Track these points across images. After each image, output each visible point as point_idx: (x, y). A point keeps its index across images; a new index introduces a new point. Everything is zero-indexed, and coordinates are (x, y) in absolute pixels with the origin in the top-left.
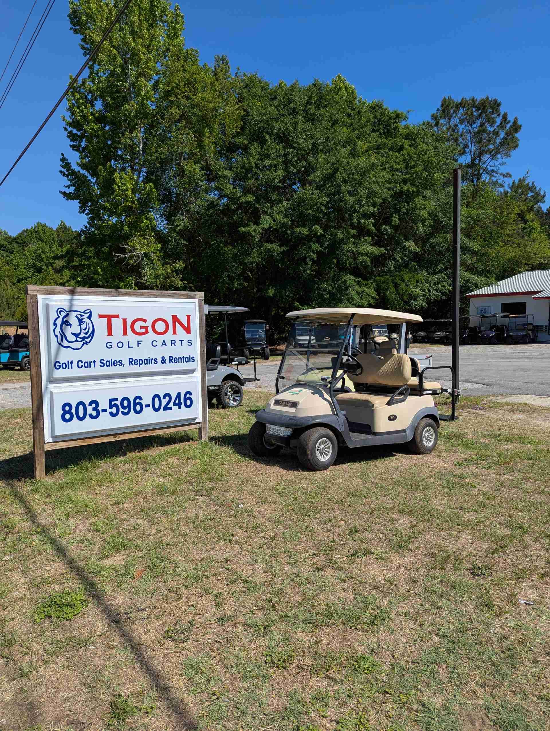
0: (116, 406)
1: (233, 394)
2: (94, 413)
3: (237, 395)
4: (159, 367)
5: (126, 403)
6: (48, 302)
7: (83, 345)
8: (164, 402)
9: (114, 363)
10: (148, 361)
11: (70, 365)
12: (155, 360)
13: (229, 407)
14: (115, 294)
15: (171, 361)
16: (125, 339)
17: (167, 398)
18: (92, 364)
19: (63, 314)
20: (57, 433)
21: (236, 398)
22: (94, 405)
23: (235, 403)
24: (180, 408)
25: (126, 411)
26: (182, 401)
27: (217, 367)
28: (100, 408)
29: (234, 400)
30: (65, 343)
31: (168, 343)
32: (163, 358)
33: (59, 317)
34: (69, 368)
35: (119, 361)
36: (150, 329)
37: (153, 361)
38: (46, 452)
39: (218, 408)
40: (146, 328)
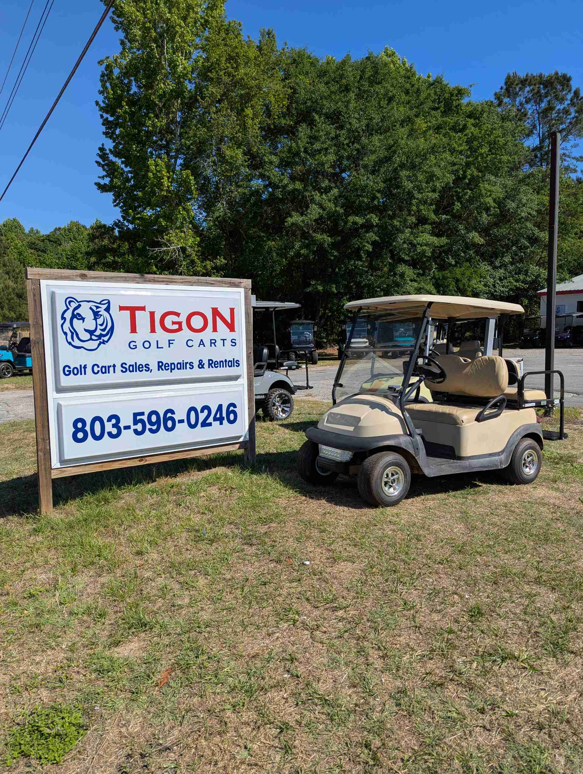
0: (142, 421)
1: (282, 404)
2: (114, 431)
3: (287, 405)
4: (196, 373)
5: (154, 418)
6: (53, 290)
7: (99, 345)
8: (202, 416)
9: (139, 368)
10: (182, 366)
11: (83, 370)
12: (191, 364)
13: (277, 419)
14: (141, 280)
15: (210, 365)
16: (153, 338)
17: (206, 412)
18: (111, 369)
19: (74, 305)
20: (67, 457)
21: (286, 409)
22: (114, 421)
23: (284, 415)
24: (221, 423)
25: (154, 428)
26: (224, 415)
27: (264, 372)
28: (122, 425)
29: (283, 411)
30: (77, 343)
31: (207, 343)
32: (201, 362)
33: (68, 309)
34: (81, 374)
35: (146, 365)
36: (184, 325)
37: (188, 365)
38: (54, 481)
39: (264, 421)
40: (180, 323)
